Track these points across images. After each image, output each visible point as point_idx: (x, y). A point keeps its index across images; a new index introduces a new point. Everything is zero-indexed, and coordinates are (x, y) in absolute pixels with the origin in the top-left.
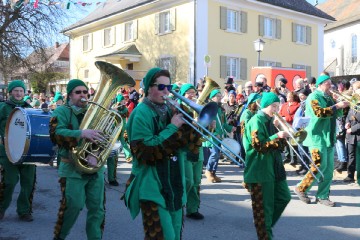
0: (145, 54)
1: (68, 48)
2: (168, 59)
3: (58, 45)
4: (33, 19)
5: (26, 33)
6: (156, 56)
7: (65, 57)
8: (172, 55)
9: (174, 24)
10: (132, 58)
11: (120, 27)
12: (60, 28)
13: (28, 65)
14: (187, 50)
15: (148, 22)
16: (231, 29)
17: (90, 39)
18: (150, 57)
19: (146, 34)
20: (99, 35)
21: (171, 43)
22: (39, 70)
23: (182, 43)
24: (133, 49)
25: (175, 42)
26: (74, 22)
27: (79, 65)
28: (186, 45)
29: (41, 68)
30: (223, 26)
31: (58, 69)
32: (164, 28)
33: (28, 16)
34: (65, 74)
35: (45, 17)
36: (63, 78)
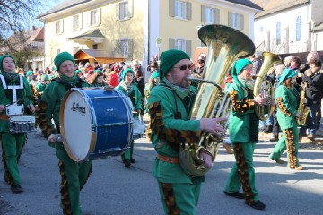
0: (107, 37)
1: (43, 31)
2: (127, 41)
3: (34, 28)
4: (13, 7)
5: (6, 18)
6: (117, 39)
7: (40, 39)
8: (130, 37)
9: (131, 12)
10: (97, 40)
11: (87, 14)
12: (37, 15)
13: (9, 45)
14: (142, 33)
15: (110, 11)
16: (179, 17)
17: (61, 24)
18: (111, 37)
19: (108, 21)
20: (69, 20)
21: (129, 28)
22: (18, 50)
23: (138, 28)
24: (97, 33)
25: (132, 27)
26: (48, 9)
27: (53, 45)
28: (142, 30)
29: (20, 48)
30: (172, 13)
31: (34, 48)
32: (123, 15)
33: (8, 4)
34: (41, 53)
35: (23, 5)
36: (38, 55)
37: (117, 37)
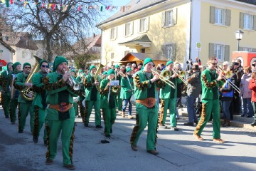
0: (154, 42)
1: (100, 38)
2: (171, 45)
3: (95, 36)
4: (77, 17)
5: (72, 27)
6: (162, 43)
7: (98, 44)
8: (173, 42)
9: (175, 18)
10: (145, 45)
11: (137, 22)
12: (95, 24)
13: (73, 50)
14: (185, 39)
15: (157, 18)
16: (218, 23)
17: (115, 31)
18: (158, 42)
19: (155, 28)
20: (121, 28)
21: (173, 33)
22: (80, 53)
23: (181, 33)
24: (145, 38)
25: (176, 33)
26: (105, 19)
27: (108, 49)
28: (184, 35)
30: (212, 20)
31: (94, 53)
32: (168, 23)
33: (73, 15)
34: (98, 55)
35: (85, 16)
36: (96, 58)
37: (162, 42)
